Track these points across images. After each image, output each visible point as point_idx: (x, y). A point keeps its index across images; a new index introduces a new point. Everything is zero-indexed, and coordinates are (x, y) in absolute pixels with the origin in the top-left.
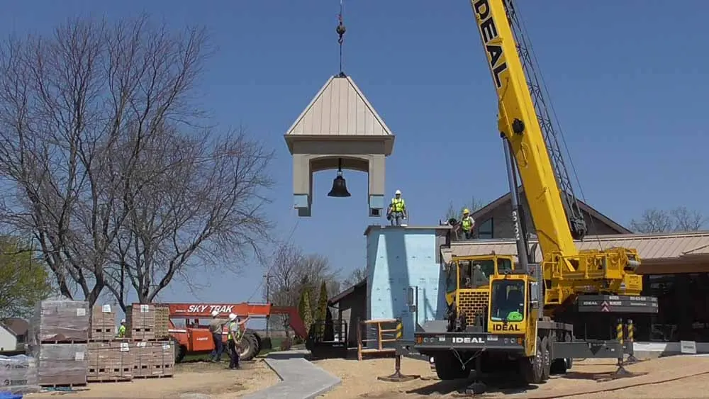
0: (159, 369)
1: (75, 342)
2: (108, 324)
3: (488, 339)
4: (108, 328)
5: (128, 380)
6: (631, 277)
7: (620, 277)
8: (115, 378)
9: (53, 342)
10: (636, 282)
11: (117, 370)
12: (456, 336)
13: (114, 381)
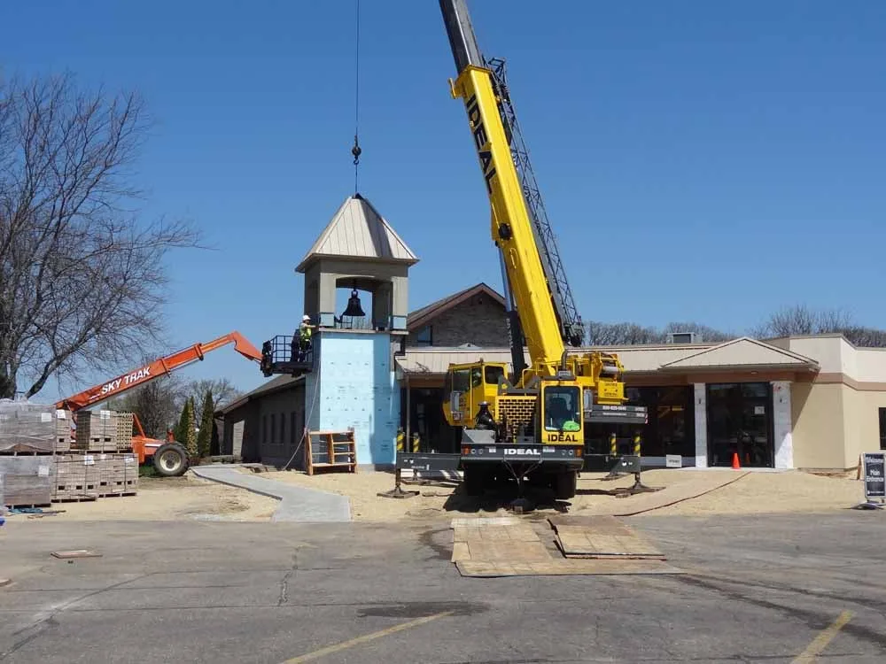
0: (120, 486)
1: (39, 454)
2: (62, 433)
3: (544, 450)
4: (62, 437)
5: (93, 500)
6: (607, 385)
7: (593, 385)
8: (77, 497)
9: (12, 454)
10: (617, 389)
11: (79, 488)
12: (508, 447)
13: (75, 501)
